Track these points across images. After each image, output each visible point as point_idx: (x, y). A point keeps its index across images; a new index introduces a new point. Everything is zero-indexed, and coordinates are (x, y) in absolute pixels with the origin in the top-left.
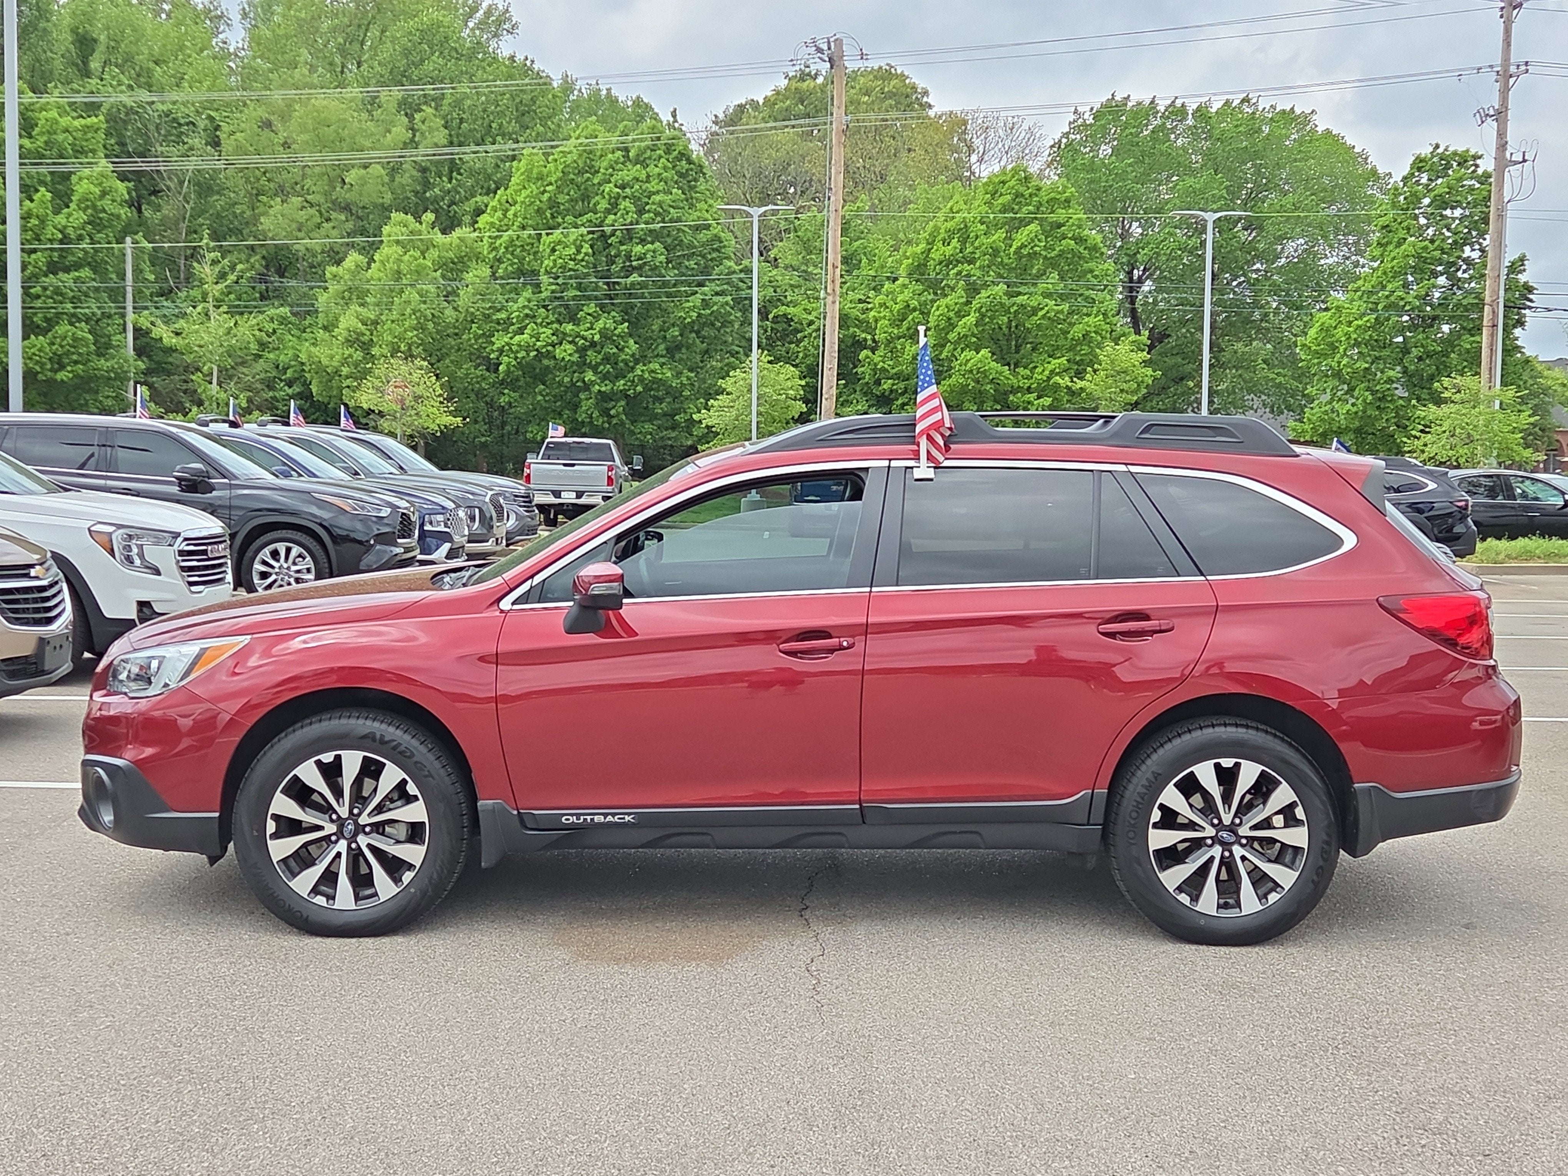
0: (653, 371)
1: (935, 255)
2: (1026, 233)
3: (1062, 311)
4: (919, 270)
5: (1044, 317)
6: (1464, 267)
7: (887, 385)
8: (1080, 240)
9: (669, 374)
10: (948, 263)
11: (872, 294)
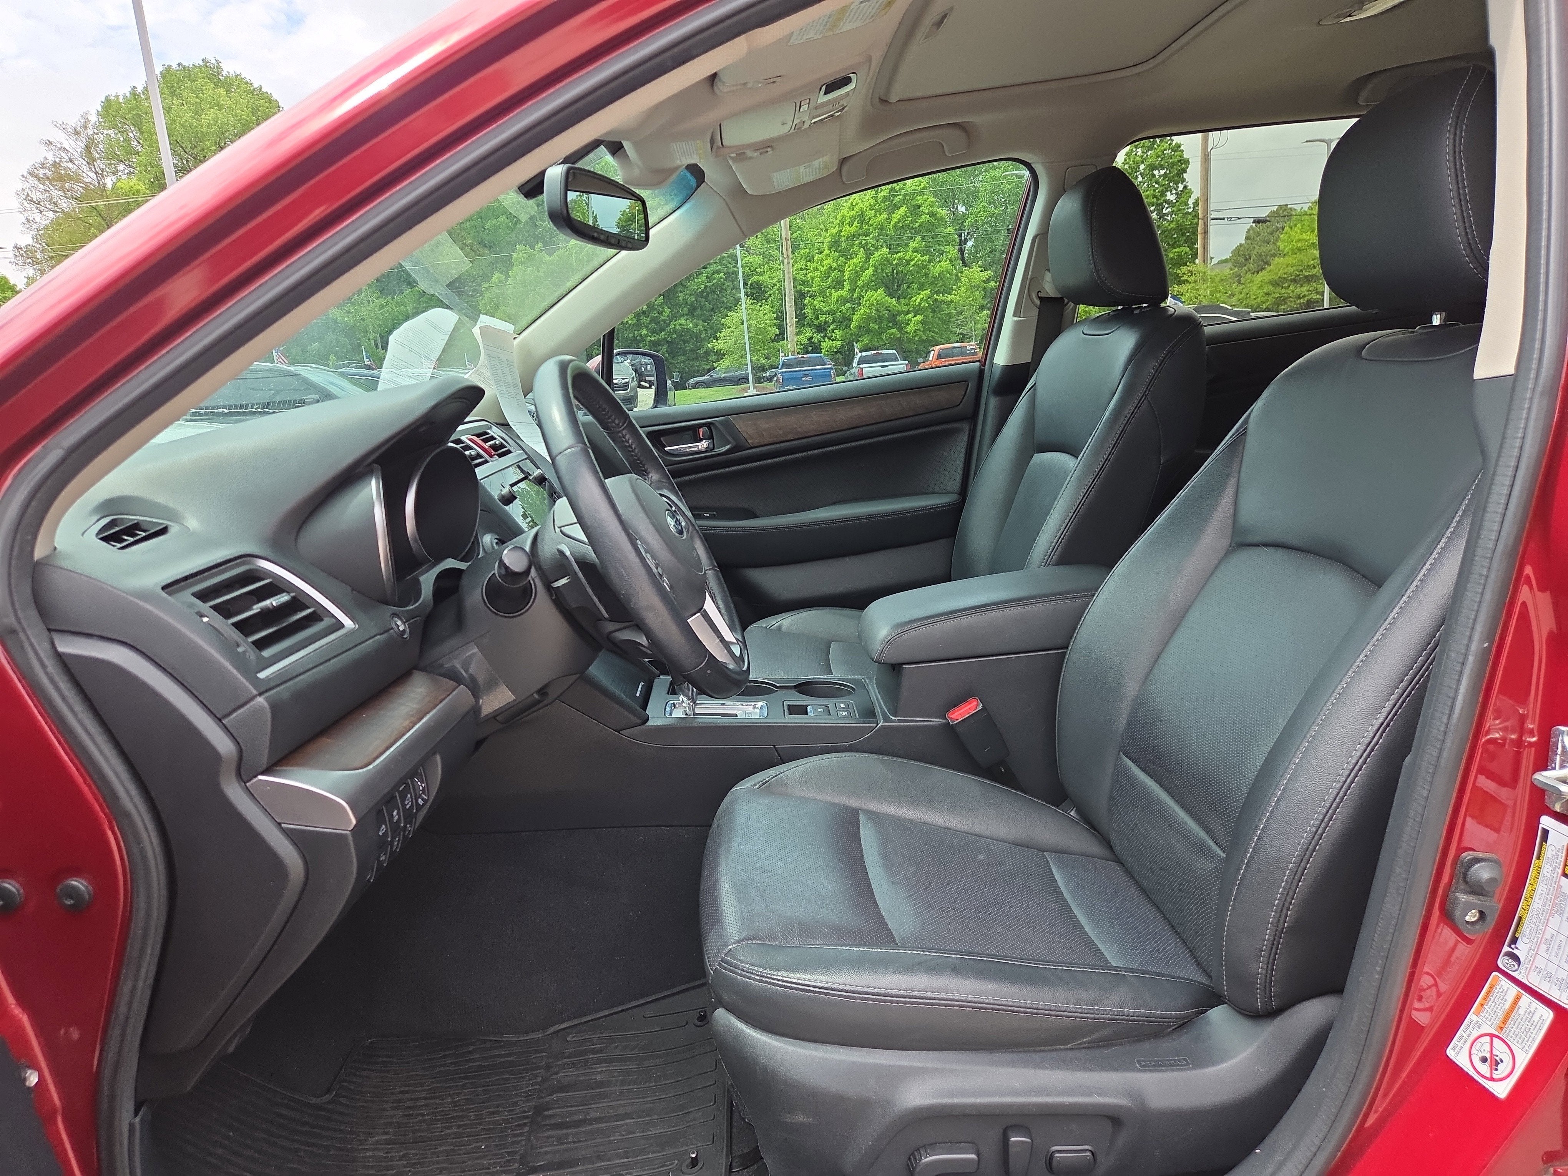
0: (681, 325)
1: (845, 233)
2: (899, 212)
3: (925, 261)
4: (835, 245)
5: (914, 265)
6: (1167, 206)
7: (822, 318)
8: (932, 215)
9: (691, 325)
10: (853, 237)
11: (808, 264)
